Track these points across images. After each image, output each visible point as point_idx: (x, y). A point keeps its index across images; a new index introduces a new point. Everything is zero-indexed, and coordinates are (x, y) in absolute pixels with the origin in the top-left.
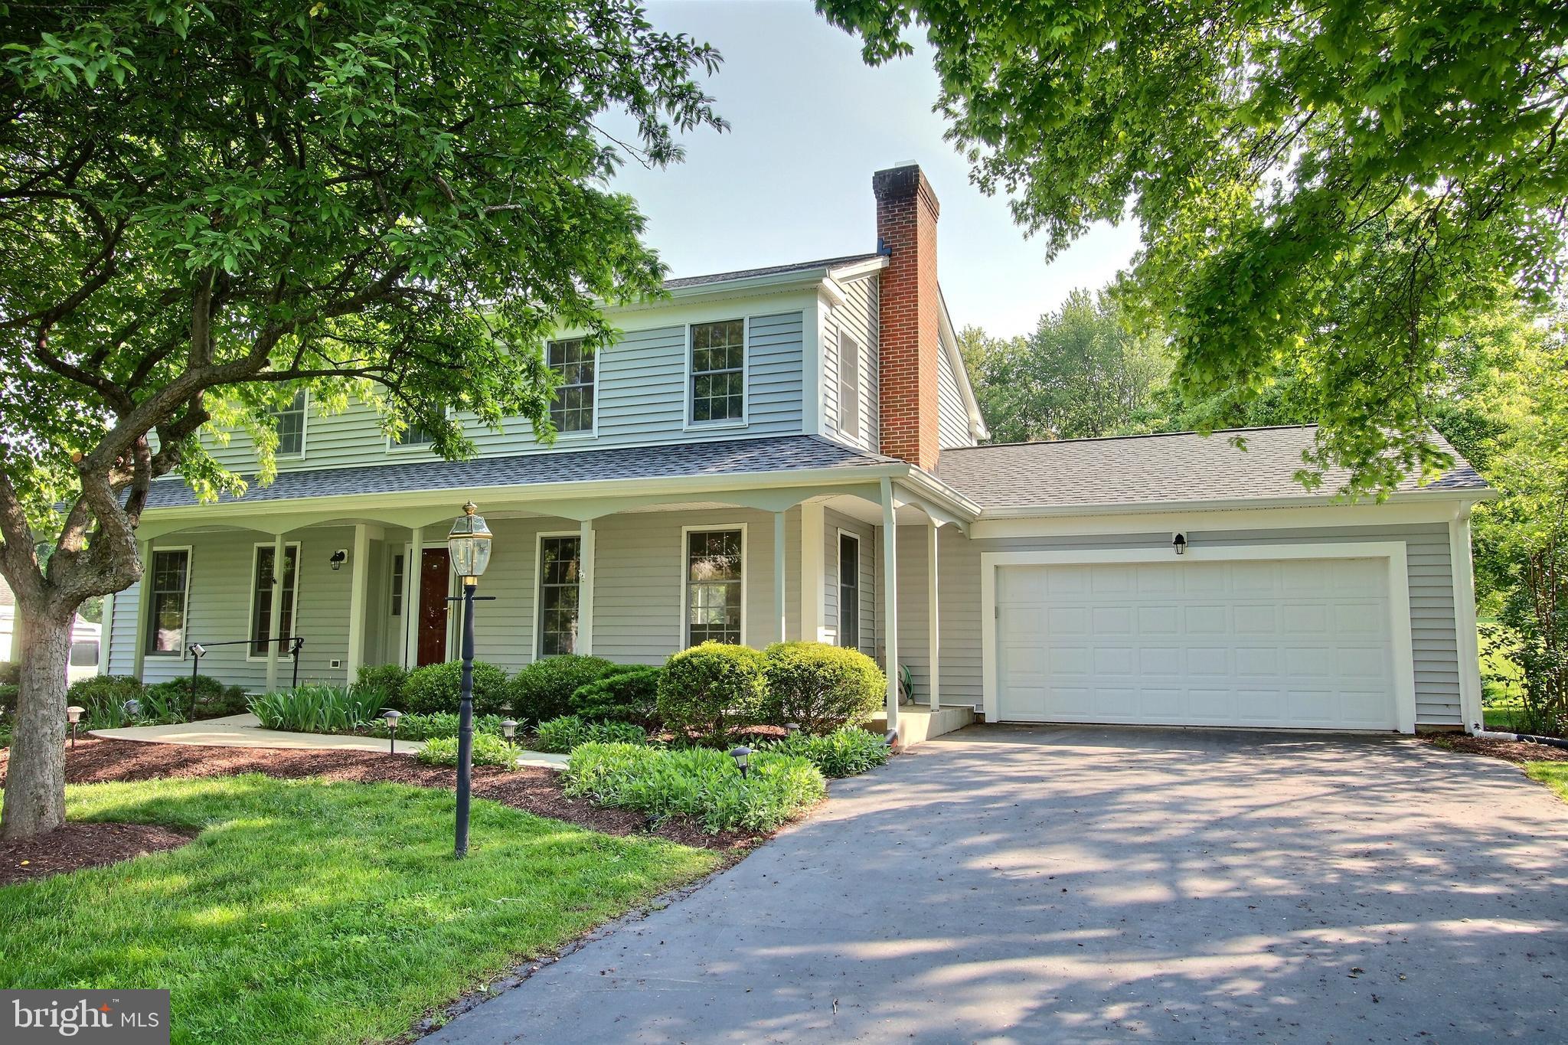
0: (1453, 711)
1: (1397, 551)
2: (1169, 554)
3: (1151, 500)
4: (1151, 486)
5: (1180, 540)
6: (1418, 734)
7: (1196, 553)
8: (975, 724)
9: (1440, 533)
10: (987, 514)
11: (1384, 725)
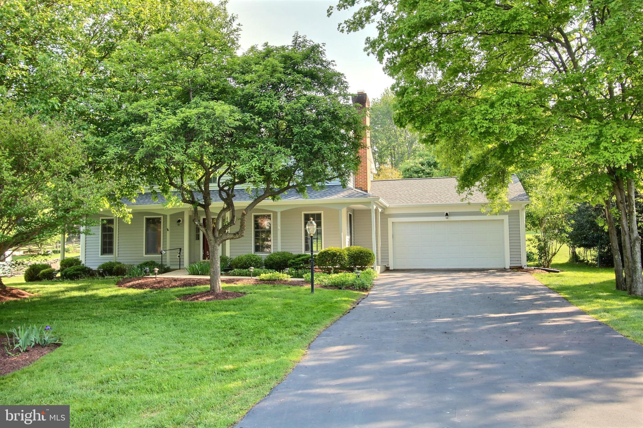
0: (519, 262)
1: (506, 218)
2: (444, 218)
3: (439, 203)
4: (438, 197)
5: (447, 214)
6: (510, 268)
7: (451, 218)
8: (387, 270)
9: (517, 212)
10: (391, 206)
11: (502, 267)
